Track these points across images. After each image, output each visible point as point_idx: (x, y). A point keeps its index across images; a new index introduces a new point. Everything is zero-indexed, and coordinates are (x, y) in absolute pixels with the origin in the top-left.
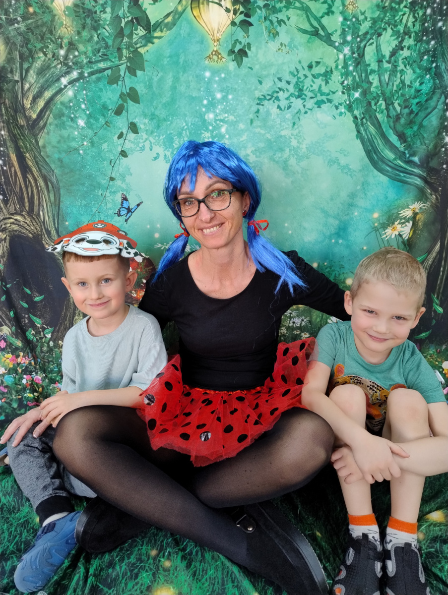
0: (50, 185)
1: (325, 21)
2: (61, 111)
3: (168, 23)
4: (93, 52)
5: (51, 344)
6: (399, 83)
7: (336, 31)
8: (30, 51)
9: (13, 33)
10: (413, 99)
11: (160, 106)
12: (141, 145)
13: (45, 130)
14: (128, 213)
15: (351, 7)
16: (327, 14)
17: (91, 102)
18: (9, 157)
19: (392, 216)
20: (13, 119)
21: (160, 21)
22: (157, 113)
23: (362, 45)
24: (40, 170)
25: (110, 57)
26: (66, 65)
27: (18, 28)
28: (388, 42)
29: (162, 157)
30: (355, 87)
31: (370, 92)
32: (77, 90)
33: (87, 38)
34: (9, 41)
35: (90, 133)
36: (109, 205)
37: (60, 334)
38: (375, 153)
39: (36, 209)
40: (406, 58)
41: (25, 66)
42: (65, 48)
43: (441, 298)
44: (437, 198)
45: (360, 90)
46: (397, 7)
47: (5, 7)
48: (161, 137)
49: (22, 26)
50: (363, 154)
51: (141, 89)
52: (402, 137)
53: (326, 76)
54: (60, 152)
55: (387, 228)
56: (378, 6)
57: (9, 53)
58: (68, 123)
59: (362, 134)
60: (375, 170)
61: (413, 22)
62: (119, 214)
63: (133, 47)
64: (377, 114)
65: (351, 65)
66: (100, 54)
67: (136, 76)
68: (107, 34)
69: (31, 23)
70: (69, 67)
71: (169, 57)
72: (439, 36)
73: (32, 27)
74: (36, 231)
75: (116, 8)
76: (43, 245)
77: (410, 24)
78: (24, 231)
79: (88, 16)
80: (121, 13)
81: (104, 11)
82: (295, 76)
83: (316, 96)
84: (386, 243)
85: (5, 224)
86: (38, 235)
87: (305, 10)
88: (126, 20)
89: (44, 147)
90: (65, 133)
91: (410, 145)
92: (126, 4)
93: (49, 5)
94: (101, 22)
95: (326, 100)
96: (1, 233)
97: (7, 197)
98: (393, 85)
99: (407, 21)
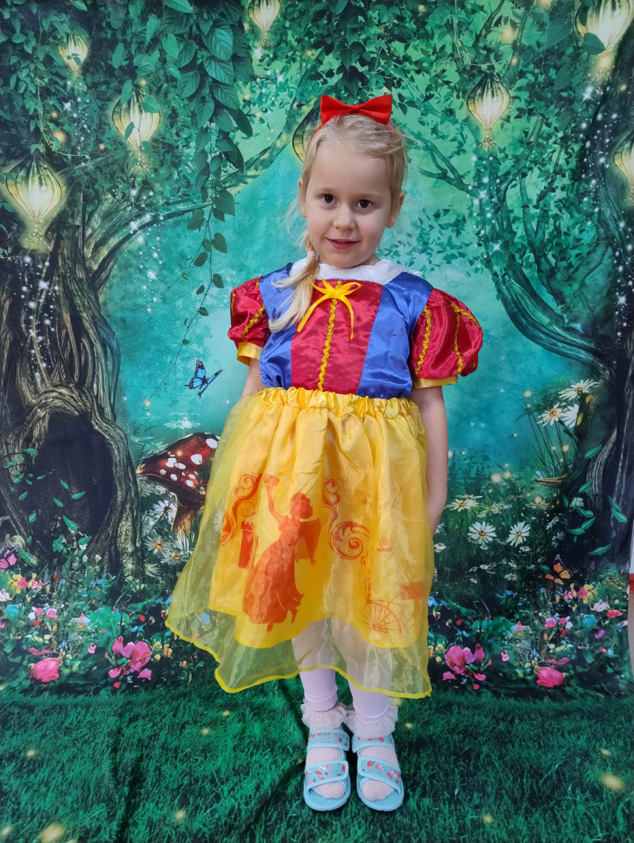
0: (109, 350)
1: (455, 161)
2: (128, 260)
3: (264, 160)
4: (171, 192)
5: (85, 558)
6: (553, 231)
7: (469, 172)
8: (97, 192)
9: (78, 173)
10: (572, 249)
11: (251, 255)
12: (225, 301)
13: (107, 284)
14: (202, 385)
15: (487, 144)
16: (458, 153)
17: (166, 250)
18: (60, 316)
19: (549, 396)
20: (71, 272)
21: (256, 158)
22: (247, 263)
23: (503, 187)
24: (98, 333)
25: (192, 197)
26: (138, 206)
27: (85, 167)
28: (534, 183)
30: (495, 237)
31: (513, 243)
32: (149, 236)
33: (165, 177)
34: (73, 181)
35: (162, 287)
36: (180, 375)
37: (99, 545)
38: (523, 316)
39: (89, 381)
40: (560, 201)
41: (89, 209)
42: (138, 188)
43: (623, 503)
44: (611, 374)
45: (500, 242)
46: (545, 143)
47: (73, 144)
49: (90, 165)
50: (507, 317)
51: (228, 235)
52: (559, 297)
53: (457, 226)
54: (122, 310)
55: (543, 412)
56: (521, 142)
58: (136, 276)
59: (504, 294)
61: (566, 160)
62: (191, 386)
63: (221, 187)
64: (524, 270)
65: (489, 211)
66: (180, 194)
67: (223, 220)
68: (190, 171)
69: (101, 162)
70: (141, 209)
71: (265, 199)
72: (601, 175)
73: (101, 166)
74: (83, 408)
75: (202, 142)
76: (92, 426)
77: (562, 162)
78: (69, 408)
79: (168, 152)
80: (207, 148)
81: (187, 146)
82: (418, 227)
83: (445, 250)
84: (543, 430)
85: (46, 399)
86: (87, 412)
87: (431, 149)
88: (213, 155)
89: (105, 304)
90: (131, 287)
91: (569, 308)
92: (214, 138)
93: (123, 141)
94: (183, 158)
95: (457, 254)
96: (39, 410)
97: (51, 365)
98: (544, 233)
99: (558, 159)
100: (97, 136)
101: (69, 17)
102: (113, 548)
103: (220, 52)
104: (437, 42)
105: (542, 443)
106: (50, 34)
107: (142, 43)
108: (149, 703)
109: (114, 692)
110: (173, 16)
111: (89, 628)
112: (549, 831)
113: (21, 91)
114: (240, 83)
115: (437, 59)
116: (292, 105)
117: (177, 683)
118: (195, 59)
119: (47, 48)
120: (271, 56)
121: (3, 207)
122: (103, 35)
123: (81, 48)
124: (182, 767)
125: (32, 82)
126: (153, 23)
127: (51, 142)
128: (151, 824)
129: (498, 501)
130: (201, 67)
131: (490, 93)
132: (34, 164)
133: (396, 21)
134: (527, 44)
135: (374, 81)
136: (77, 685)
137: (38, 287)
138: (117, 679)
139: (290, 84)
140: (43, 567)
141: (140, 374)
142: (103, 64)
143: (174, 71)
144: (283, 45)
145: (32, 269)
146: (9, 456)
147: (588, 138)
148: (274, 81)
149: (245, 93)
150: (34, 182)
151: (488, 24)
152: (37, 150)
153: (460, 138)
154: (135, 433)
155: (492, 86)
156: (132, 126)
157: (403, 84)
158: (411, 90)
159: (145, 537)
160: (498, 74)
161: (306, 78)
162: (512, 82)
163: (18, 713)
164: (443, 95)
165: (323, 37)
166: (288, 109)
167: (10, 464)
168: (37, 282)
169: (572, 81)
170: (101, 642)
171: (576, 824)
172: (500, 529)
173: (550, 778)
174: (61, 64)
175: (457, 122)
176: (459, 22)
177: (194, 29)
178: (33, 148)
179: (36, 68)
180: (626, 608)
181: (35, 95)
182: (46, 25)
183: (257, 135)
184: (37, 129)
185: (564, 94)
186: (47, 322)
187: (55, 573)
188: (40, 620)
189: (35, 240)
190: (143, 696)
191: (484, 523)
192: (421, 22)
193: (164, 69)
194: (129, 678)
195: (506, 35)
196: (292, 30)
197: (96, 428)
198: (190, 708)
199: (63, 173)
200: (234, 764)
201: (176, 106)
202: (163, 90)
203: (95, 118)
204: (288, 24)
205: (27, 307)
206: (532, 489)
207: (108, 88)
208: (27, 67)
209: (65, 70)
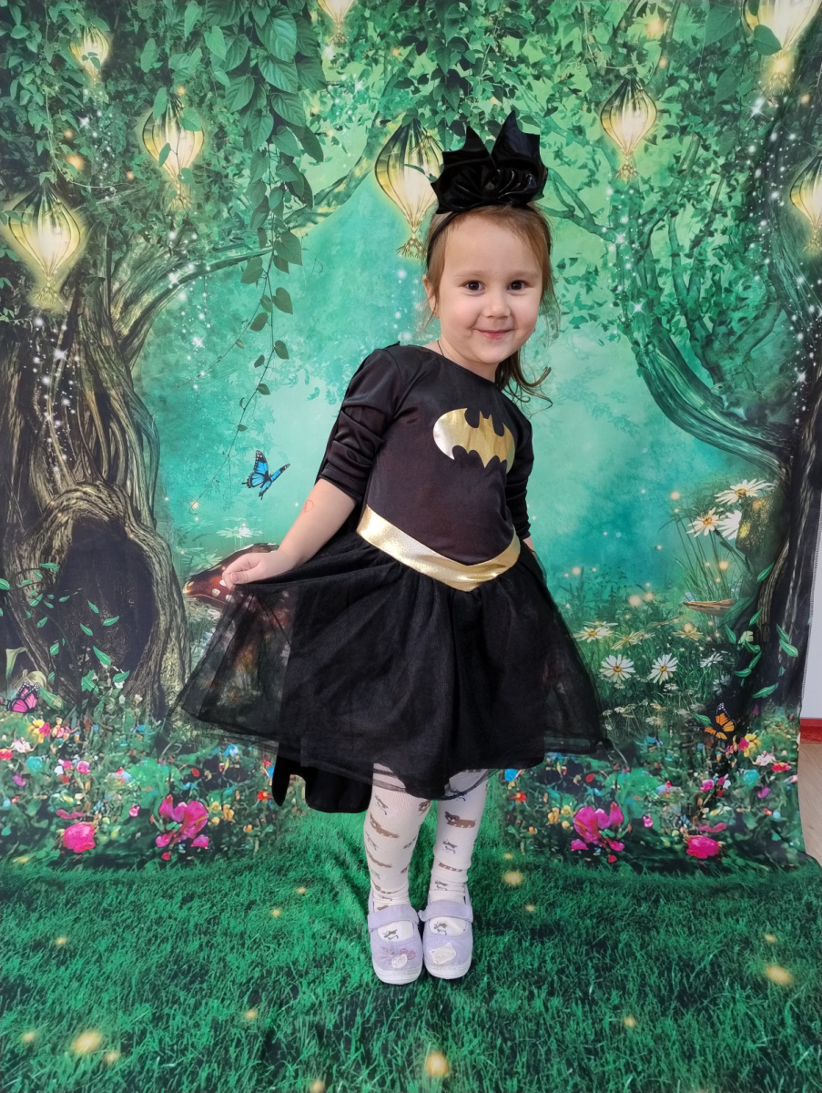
0: (145, 438)
1: (585, 195)
2: (166, 323)
3: (339, 193)
4: (220, 234)
5: (123, 698)
6: (711, 286)
7: (602, 210)
8: (125, 235)
9: (101, 210)
10: (734, 310)
11: (324, 317)
12: (291, 376)
13: (142, 354)
14: (264, 482)
15: (626, 172)
16: (588, 184)
17: (215, 310)
18: (82, 395)
20: (95, 338)
21: (327, 190)
22: (319, 327)
23: (647, 229)
24: (131, 416)
25: (247, 241)
26: (178, 253)
27: (110, 203)
28: (687, 225)
29: (323, 394)
30: (636, 295)
31: (659, 302)
32: (193, 292)
33: (212, 214)
34: (94, 221)
35: (212, 357)
36: (235, 470)
37: (138, 682)
39: (120, 476)
40: (720, 248)
41: (116, 256)
42: (177, 229)
43: (794, 631)
44: (787, 472)
45: (643, 301)
46: (701, 171)
47: (93, 172)
48: (324, 365)
49: (116, 200)
50: (650, 398)
51: (294, 291)
52: (715, 371)
53: (588, 280)
54: (162, 387)
55: (695, 519)
56: (671, 169)
57: (92, 238)
58: (177, 343)
59: (647, 368)
60: (672, 424)
61: (728, 194)
62: (250, 484)
63: (284, 227)
64: (672, 337)
65: (628, 260)
66: (231, 237)
67: (287, 271)
68: (243, 208)
69: (129, 195)
70: (183, 257)
71: (341, 244)
72: (773, 215)
73: (130, 201)
74: (114, 511)
75: (259, 169)
76: (125, 533)
77: (723, 197)
78: (96, 511)
79: (215, 182)
80: (265, 177)
81: (239, 174)
83: (572, 310)
84: (695, 542)
85: (68, 500)
86: (119, 517)
87: (555, 179)
88: (273, 186)
89: (139, 379)
90: (172, 358)
91: (730, 387)
92: (274, 164)
93: (157, 167)
94: (234, 190)
95: (588, 318)
96: (59, 515)
97: (73, 457)
98: (699, 289)
99: (718, 193)
100: (124, 162)
101: (84, 4)
102: (156, 686)
103: (280, 50)
104: (561, 38)
105: (693, 557)
106: (60, 27)
107: (179, 38)
108: (207, 879)
109: (163, 865)
110: (216, 3)
111: (130, 785)
112: (704, 1035)
113: (24, 102)
114: (307, 92)
115: (562, 59)
116: (374, 120)
117: (241, 854)
118: (248, 59)
119: (56, 46)
120: (347, 55)
121: (6, 255)
122: (128, 28)
123: (100, 46)
124: (251, 956)
125: (38, 90)
126: (193, 12)
127: (65, 170)
128: (216, 1026)
129: (637, 630)
130: (256, 70)
131: (630, 105)
132: (44, 198)
133: (508, 10)
134: (680, 40)
135: (479, 89)
136: (118, 857)
137: (52, 357)
138: (166, 849)
139: (371, 94)
140: (70, 710)
141: (186, 468)
142: (129, 66)
143: (221, 76)
144: (362, 41)
145: (44, 335)
146: (24, 572)
147: (757, 166)
148: (351, 88)
149: (312, 104)
150: (45, 222)
151: (629, 13)
152: (47, 180)
153: (591, 164)
154: (180, 543)
155: (633, 96)
156: (167, 148)
157: (518, 93)
158: (529, 102)
160: (641, 80)
161: (392, 85)
162: (660, 91)
163: (46, 891)
164: (569, 109)
165: (414, 31)
166: (370, 127)
167: (25, 582)
168: (52, 351)
169: (738, 89)
170: (145, 804)
171: (736, 1027)
172: (639, 663)
173: (703, 971)
174: (76, 67)
175: (588, 143)
176: (592, 10)
177: (246, 19)
178: (42, 177)
179: (43, 71)
180: (796, 760)
181: (43, 108)
182: (54, 15)
183: (330, 159)
184: (46, 152)
185: (727, 107)
186: (66, 402)
187: (86, 718)
188: (69, 775)
189: (48, 298)
190: (199, 869)
191: (620, 656)
192: (542, 13)
193: (209, 73)
194: (181, 847)
195: (652, 27)
196: (374, 21)
197: (132, 536)
198: (257, 884)
199: (80, 210)
200: (315, 953)
201: (224, 122)
202: (207, 101)
203: (121, 137)
204: (367, 13)
205: (40, 383)
206: (681, 613)
207: (136, 98)
208: (31, 71)
209: (80, 74)
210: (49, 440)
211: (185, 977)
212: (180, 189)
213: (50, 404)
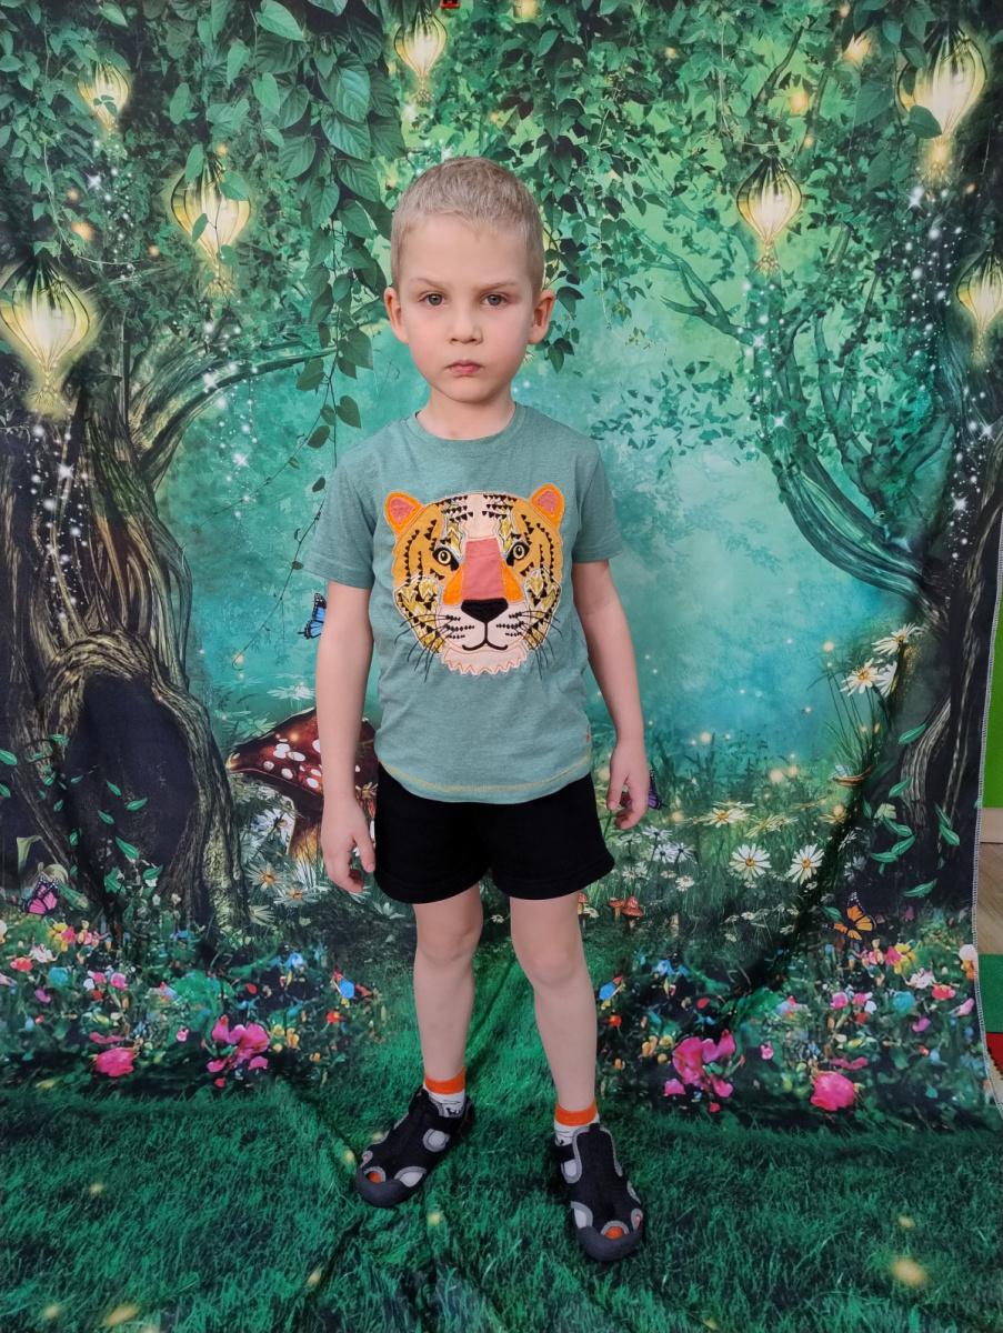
0: (172, 576)
1: (717, 290)
2: (200, 435)
4: (269, 329)
5: (157, 899)
6: (865, 401)
7: (738, 307)
8: (147, 324)
9: (116, 292)
10: (897, 427)
13: (169, 472)
15: (766, 265)
16: (722, 277)
17: (262, 421)
18: (94, 522)
19: (860, 649)
20: (107, 450)
23: (789, 331)
24: (154, 548)
25: (304, 339)
26: (215, 350)
27: (127, 283)
28: (836, 328)
30: (776, 407)
31: (805, 417)
32: (234, 398)
33: (260, 304)
34: (108, 305)
35: (258, 479)
36: (289, 616)
37: (175, 879)
38: (822, 528)
39: (142, 623)
40: (875, 357)
41: (136, 350)
42: (215, 321)
43: (956, 815)
44: (942, 617)
45: (785, 414)
46: (852, 266)
47: (106, 244)
49: (135, 280)
50: (796, 529)
51: (362, 401)
52: (876, 498)
53: (720, 388)
54: (195, 514)
55: (849, 673)
56: (817, 263)
57: (107, 326)
58: (214, 460)
59: (790, 493)
60: (825, 561)
61: (883, 295)
62: (308, 634)
63: (351, 324)
64: (820, 458)
65: (767, 367)
66: (284, 333)
67: (354, 376)
68: (300, 298)
69: (153, 275)
70: (224, 355)
72: (939, 317)
73: (153, 282)
74: (138, 667)
75: (320, 251)
76: (153, 695)
77: (877, 299)
78: (116, 668)
79: (264, 264)
80: (328, 261)
81: (296, 256)
82: (660, 388)
83: (702, 423)
84: (848, 702)
85: (79, 654)
86: (143, 675)
87: (683, 270)
88: (338, 273)
89: (165, 502)
90: (207, 479)
91: (892, 515)
92: (339, 245)
93: (190, 243)
94: (289, 276)
95: (721, 432)
96: (67, 674)
97: (84, 601)
98: (850, 404)
99: (871, 293)
100: (146, 234)
101: (97, 33)
102: (197, 883)
103: (348, 107)
104: (692, 107)
105: (846, 721)
106: (64, 61)
107: (221, 85)
109: (216, 1094)
110: (269, 44)
111: (176, 1003)
113: (20, 154)
114: (382, 159)
115: (693, 131)
118: (308, 114)
119: (60, 85)
120: (432, 116)
122: (154, 68)
123: (116, 89)
125: (34, 138)
126: (238, 54)
127: (71, 241)
129: (777, 813)
130: (318, 130)
131: (771, 188)
132: (40, 272)
133: (631, 70)
134: (828, 119)
135: (595, 160)
137: (57, 475)
141: (226, 613)
142: (154, 115)
143: (273, 135)
144: (451, 101)
145: (46, 447)
146: (34, 743)
147: (916, 265)
148: (437, 157)
149: (389, 176)
150: (41, 302)
151: (770, 84)
152: (46, 250)
153: (726, 255)
154: (221, 706)
155: (774, 179)
156: (203, 220)
157: (641, 168)
158: (654, 178)
159: (247, 865)
160: (784, 160)
162: (805, 173)
164: (701, 189)
165: (516, 91)
168: (56, 468)
169: (893, 175)
170: (195, 1026)
172: (777, 855)
174: (84, 113)
175: (721, 229)
176: (727, 78)
177: (306, 67)
178: (38, 247)
179: (40, 115)
181: (40, 162)
182: (56, 45)
184: (47, 219)
185: (880, 195)
187: (116, 923)
189: (48, 400)
191: (754, 846)
192: (670, 75)
193: (258, 130)
195: (796, 101)
196: (467, 77)
197: (160, 698)
199: (91, 291)
201: (277, 192)
202: (255, 164)
203: (142, 203)
204: (458, 67)
205: (41, 508)
206: (830, 792)
207: (163, 155)
208: (25, 113)
209: (90, 122)
210: (54, 579)
211: (245, 1239)
212: (219, 270)
213: (55, 535)
